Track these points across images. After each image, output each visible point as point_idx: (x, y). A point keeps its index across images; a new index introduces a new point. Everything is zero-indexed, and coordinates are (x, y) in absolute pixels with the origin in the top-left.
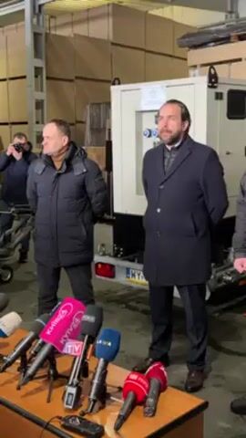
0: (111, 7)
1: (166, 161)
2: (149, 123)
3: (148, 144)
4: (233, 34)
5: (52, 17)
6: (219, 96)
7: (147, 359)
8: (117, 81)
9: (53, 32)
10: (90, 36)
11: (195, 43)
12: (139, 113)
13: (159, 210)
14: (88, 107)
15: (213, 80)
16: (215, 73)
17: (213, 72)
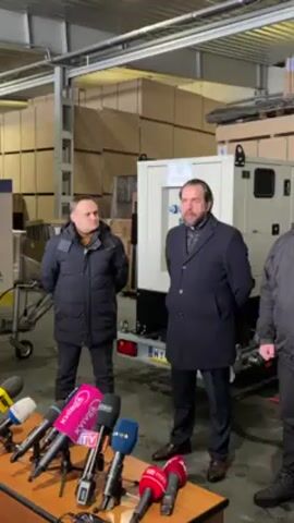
0: (140, 83)
1: (189, 241)
2: (174, 199)
3: (174, 221)
4: (262, 111)
5: (82, 90)
6: (246, 175)
7: (168, 445)
8: (143, 158)
9: (82, 105)
10: (120, 109)
11: (224, 119)
12: (166, 189)
13: (181, 292)
14: (115, 179)
15: (240, 159)
16: (243, 152)
17: (240, 150)
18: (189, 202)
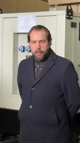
1: (36, 69)
2: (23, 42)
3: (22, 57)
6: (73, 25)
8: (0, 11)
12: (16, 35)
13: (31, 107)
15: (70, 14)
16: (71, 8)
17: (69, 8)
18: (38, 43)
